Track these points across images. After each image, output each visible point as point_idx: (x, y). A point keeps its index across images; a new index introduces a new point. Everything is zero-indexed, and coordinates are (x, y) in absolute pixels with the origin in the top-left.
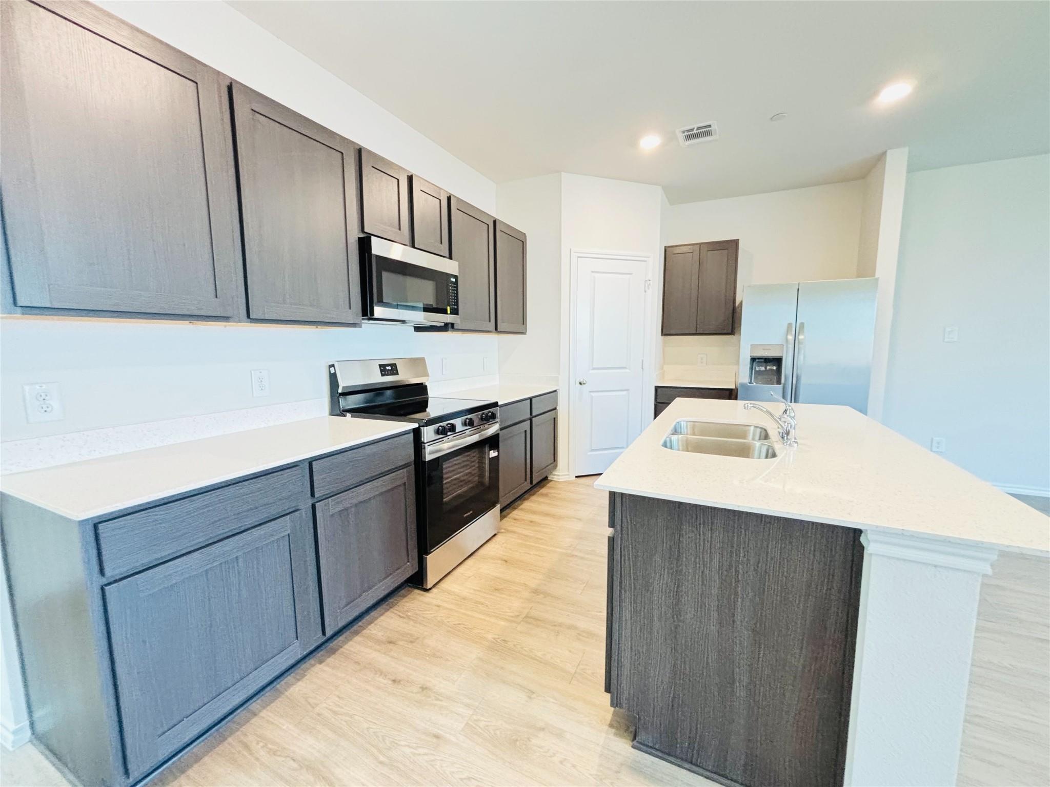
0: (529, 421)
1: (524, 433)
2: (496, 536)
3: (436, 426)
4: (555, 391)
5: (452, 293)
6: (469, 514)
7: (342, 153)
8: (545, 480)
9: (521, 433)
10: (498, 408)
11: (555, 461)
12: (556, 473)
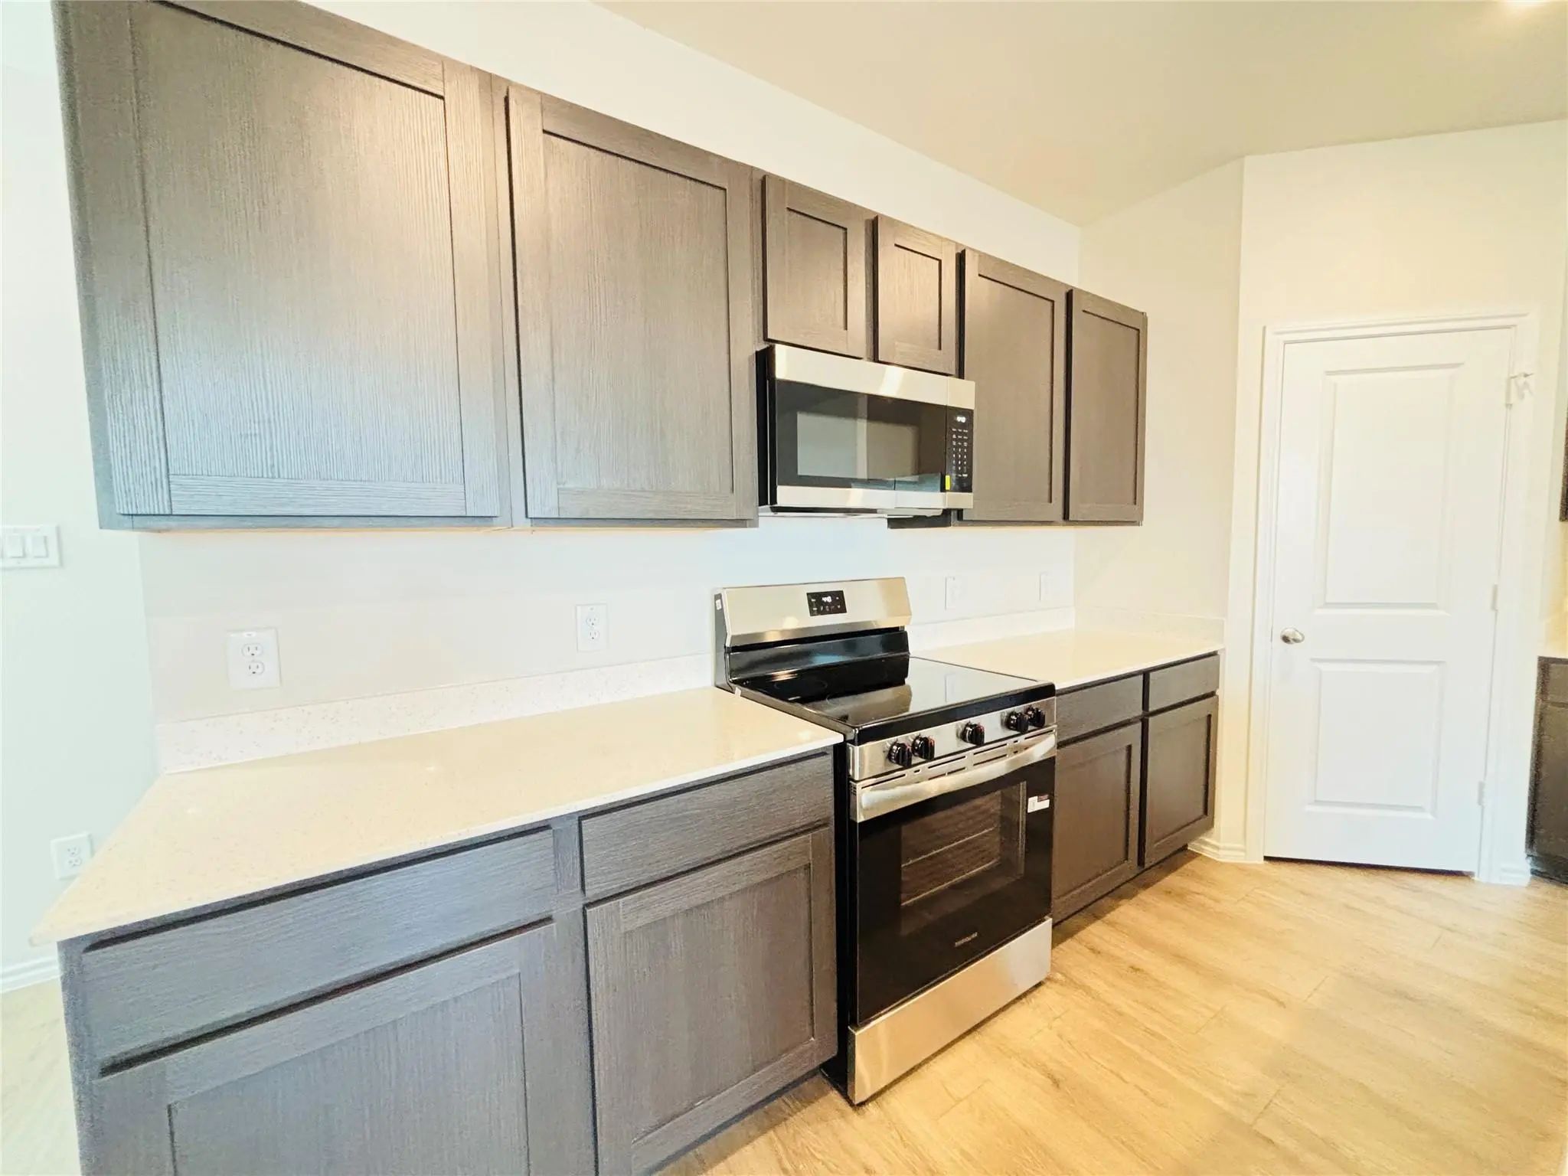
0: (1140, 724)
1: (1124, 753)
2: (1041, 988)
3: (888, 742)
4: (1214, 654)
5: (957, 447)
6: (969, 939)
7: (725, 190)
8: (1179, 856)
9: (1116, 752)
10: (1055, 698)
11: (1206, 812)
12: (1207, 840)
